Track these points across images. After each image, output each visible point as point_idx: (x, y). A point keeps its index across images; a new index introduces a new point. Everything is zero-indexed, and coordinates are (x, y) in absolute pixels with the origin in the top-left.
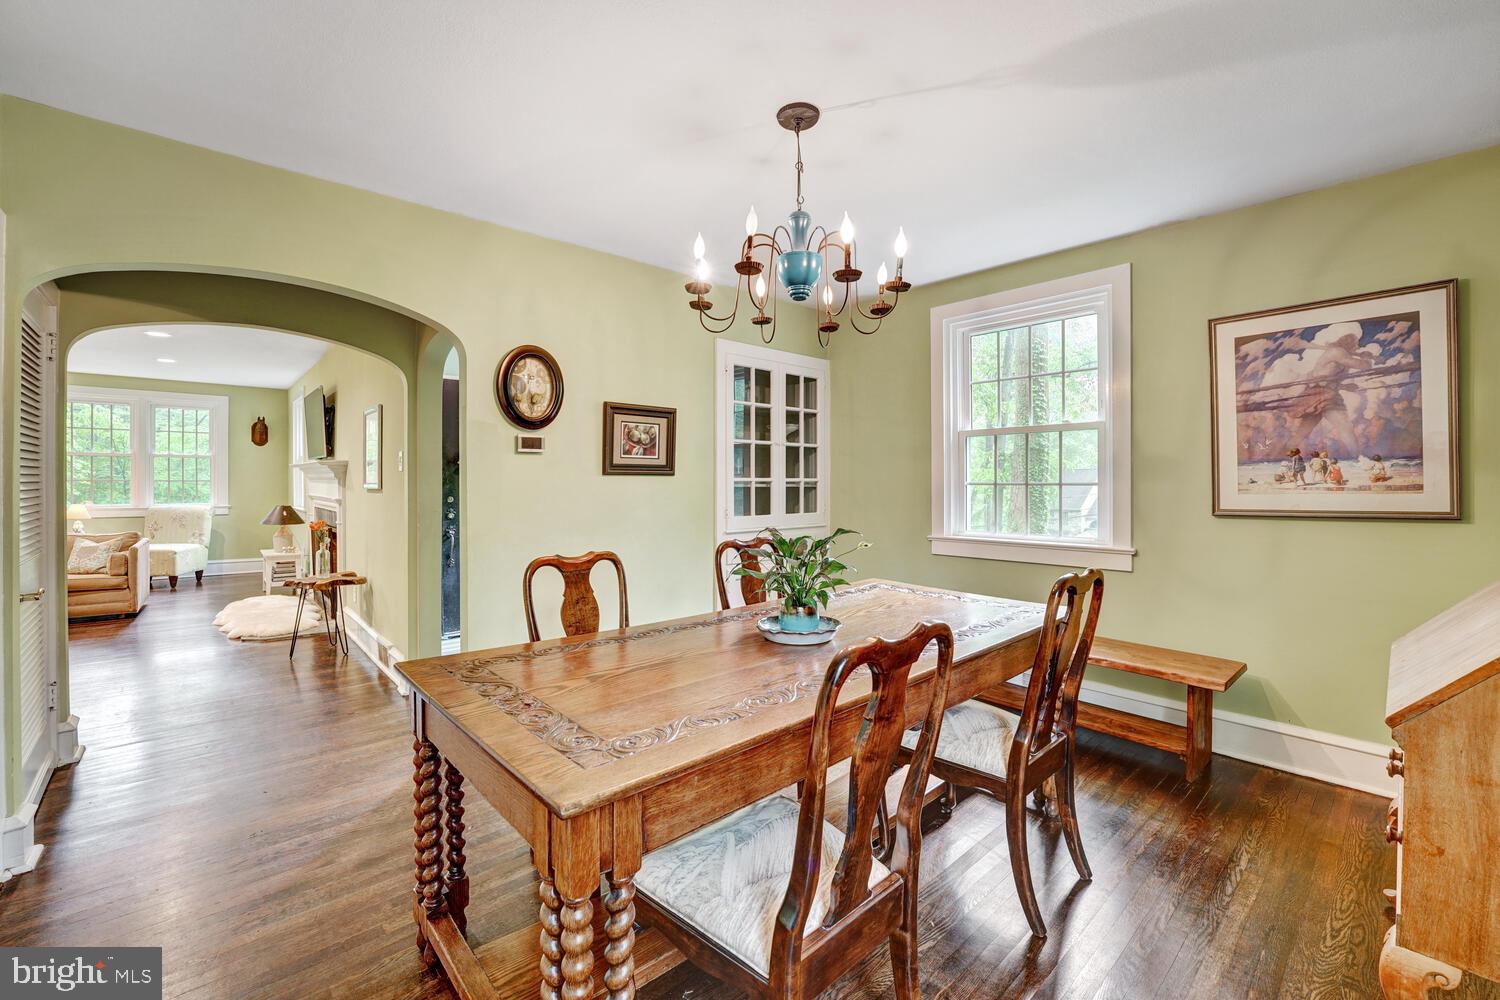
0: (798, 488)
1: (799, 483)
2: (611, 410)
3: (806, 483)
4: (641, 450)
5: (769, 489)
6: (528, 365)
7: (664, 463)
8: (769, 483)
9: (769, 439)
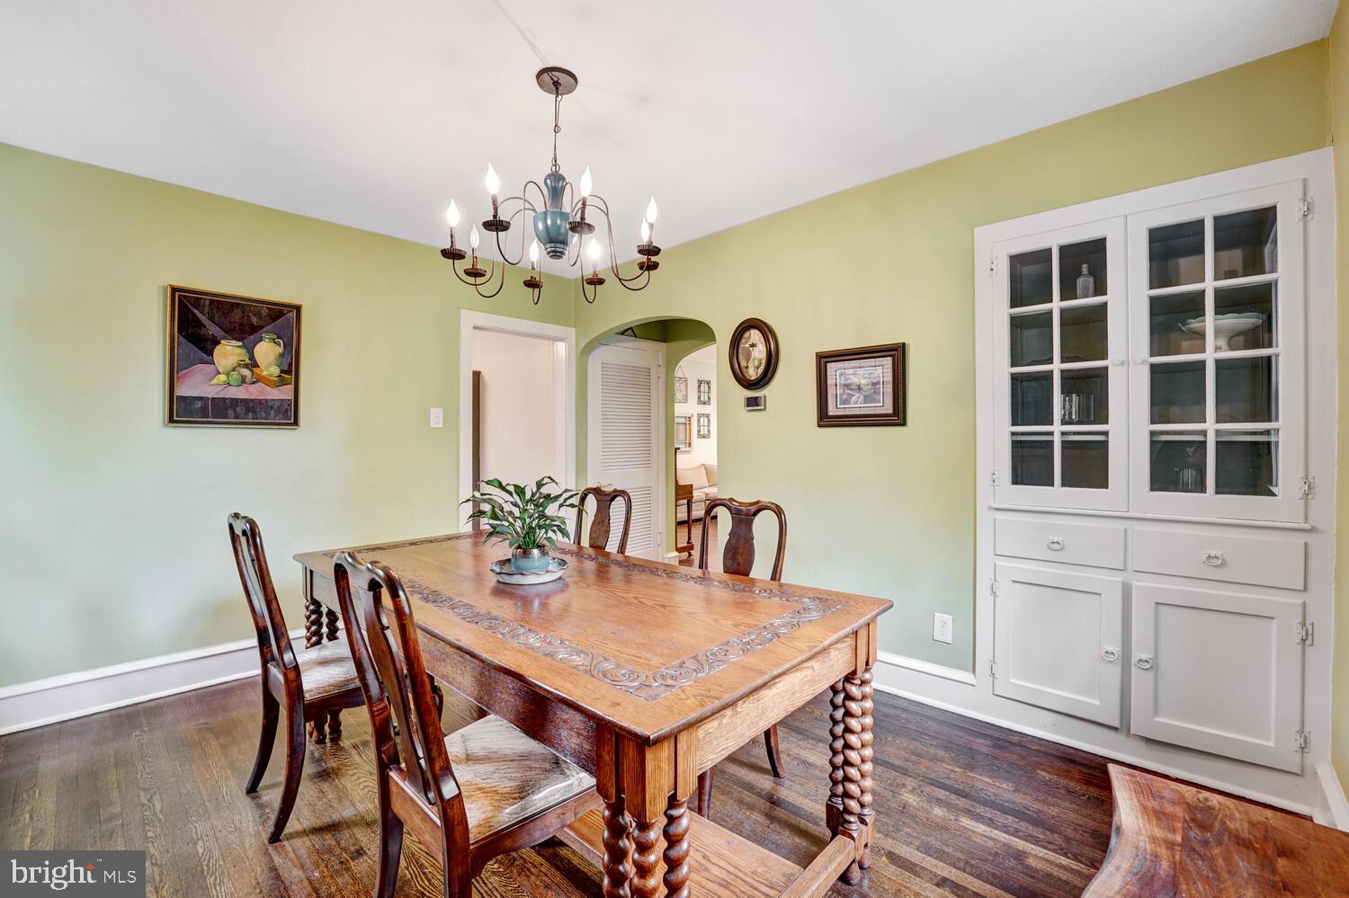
0: (1204, 443)
1: (1204, 433)
2: (824, 359)
3: (1218, 432)
4: (862, 398)
5: (1105, 444)
6: (752, 336)
7: (891, 411)
8: (1106, 433)
9: (1104, 357)
